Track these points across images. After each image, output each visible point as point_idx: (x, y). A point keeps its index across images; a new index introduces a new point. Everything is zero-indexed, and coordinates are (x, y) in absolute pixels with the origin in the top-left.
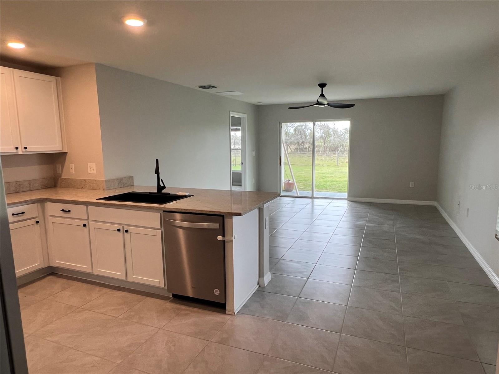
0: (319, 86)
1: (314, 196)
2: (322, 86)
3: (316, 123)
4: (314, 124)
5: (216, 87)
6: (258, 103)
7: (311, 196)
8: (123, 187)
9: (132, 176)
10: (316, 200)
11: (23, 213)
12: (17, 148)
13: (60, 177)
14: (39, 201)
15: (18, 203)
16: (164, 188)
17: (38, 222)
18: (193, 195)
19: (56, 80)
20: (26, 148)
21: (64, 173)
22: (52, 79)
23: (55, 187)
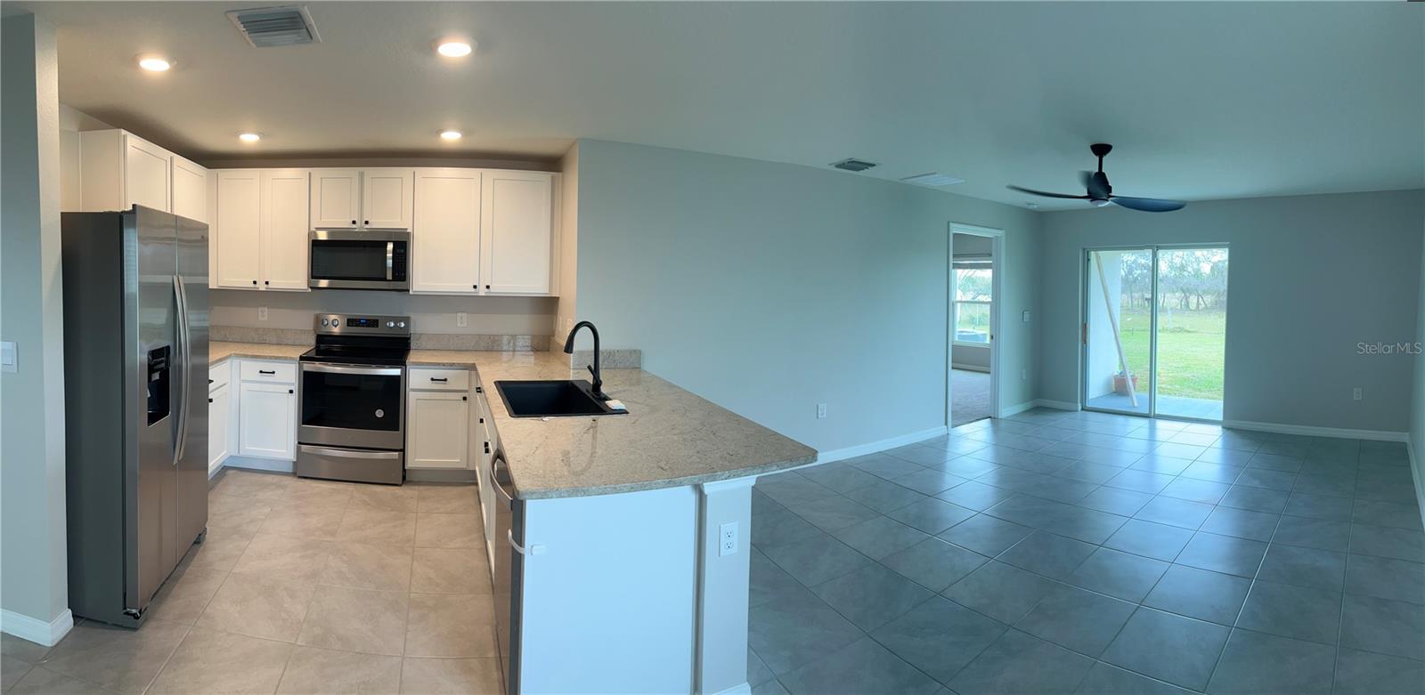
0: (1094, 152)
1: (1157, 412)
2: (1101, 150)
3: (1161, 253)
4: (1155, 255)
5: (874, 165)
6: (1029, 204)
7: (1148, 412)
8: (615, 368)
9: (639, 348)
10: (1160, 424)
11: (445, 380)
12: (475, 287)
13: (553, 336)
14: (472, 368)
15: (439, 364)
16: (597, 385)
17: (465, 399)
18: (627, 413)
19: (553, 178)
20: (488, 287)
21: (557, 332)
22: (544, 177)
23: (548, 350)
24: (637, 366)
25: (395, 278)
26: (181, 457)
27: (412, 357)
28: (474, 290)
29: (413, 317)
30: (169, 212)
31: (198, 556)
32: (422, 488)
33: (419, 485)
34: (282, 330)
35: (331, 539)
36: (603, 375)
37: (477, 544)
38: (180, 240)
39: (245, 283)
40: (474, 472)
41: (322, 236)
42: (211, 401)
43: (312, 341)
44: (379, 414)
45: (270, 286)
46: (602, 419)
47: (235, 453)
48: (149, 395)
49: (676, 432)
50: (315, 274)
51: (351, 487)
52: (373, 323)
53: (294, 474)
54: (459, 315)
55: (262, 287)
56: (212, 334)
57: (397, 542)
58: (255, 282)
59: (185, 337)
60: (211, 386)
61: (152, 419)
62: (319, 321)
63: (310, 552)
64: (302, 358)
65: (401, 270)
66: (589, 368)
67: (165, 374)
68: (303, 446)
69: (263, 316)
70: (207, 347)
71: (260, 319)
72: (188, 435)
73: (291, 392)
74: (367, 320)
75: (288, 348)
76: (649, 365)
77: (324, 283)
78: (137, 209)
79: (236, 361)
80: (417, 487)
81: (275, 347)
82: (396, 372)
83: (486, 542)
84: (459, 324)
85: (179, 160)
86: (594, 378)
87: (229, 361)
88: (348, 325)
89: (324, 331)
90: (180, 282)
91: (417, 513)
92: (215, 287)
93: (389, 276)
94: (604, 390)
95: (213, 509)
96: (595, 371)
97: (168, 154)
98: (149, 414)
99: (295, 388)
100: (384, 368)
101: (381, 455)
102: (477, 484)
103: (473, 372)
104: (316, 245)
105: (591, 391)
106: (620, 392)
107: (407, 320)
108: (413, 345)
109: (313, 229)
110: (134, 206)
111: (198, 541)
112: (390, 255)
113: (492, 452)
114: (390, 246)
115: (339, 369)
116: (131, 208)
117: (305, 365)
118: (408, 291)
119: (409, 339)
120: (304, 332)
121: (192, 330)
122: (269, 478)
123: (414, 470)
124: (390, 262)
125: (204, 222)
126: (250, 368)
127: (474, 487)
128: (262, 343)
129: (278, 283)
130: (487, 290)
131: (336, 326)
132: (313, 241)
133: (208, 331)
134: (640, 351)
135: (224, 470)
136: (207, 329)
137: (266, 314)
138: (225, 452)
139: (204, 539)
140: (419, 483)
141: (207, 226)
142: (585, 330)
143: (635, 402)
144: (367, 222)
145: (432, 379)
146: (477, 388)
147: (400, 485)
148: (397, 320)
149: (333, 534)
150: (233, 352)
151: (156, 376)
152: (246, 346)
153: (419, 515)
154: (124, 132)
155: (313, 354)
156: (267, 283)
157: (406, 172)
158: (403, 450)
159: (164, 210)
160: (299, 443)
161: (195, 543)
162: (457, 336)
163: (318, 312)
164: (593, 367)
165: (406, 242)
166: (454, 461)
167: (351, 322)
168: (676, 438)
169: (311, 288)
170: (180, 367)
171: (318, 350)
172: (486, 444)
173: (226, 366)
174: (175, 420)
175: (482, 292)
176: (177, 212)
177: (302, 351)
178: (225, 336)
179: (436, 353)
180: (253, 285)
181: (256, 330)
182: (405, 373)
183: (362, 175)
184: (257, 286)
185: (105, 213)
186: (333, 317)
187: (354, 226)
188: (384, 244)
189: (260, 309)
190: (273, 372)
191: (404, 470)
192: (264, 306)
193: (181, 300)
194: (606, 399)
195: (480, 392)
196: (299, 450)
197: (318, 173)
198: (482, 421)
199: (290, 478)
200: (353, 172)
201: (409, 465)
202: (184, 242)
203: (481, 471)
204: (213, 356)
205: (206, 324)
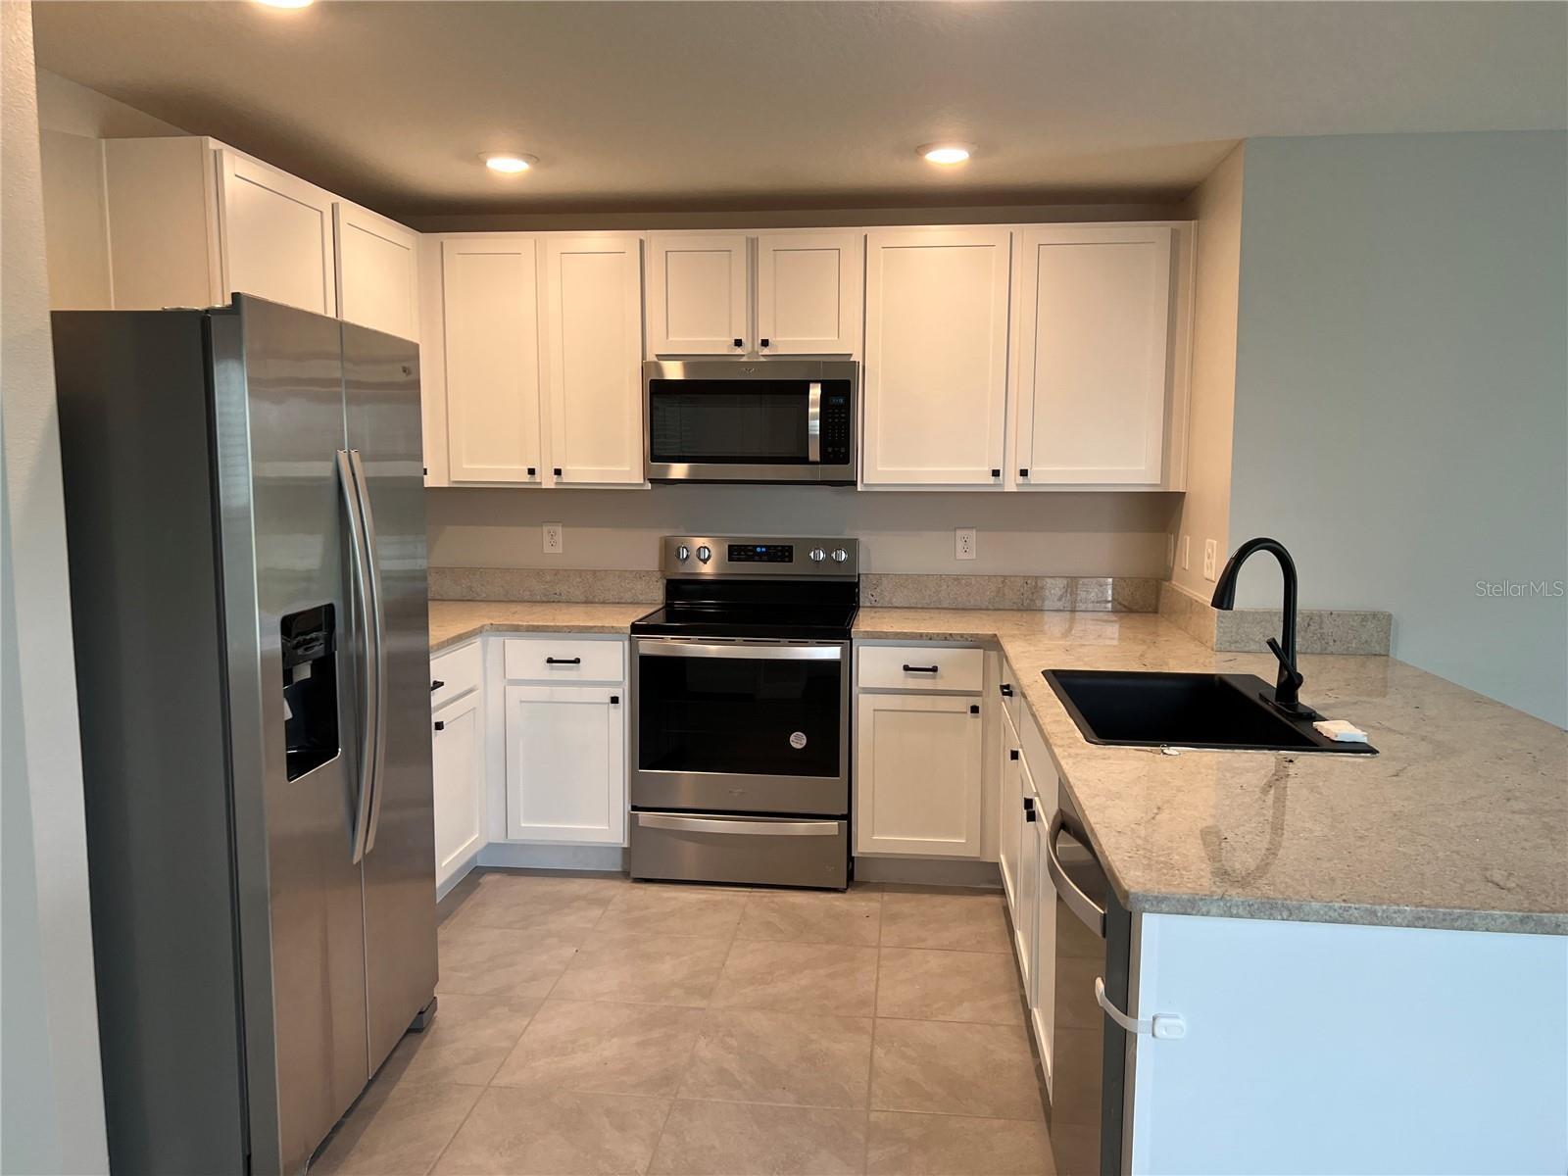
8: (1330, 651)
11: (934, 669)
12: (996, 473)
13: (1169, 578)
14: (991, 644)
15: (921, 636)
16: (1290, 682)
17: (975, 709)
18: (1373, 751)
19: (1175, 236)
20: (1024, 473)
21: (1176, 569)
22: (1156, 233)
23: (1156, 612)
24: (1378, 649)
25: (826, 458)
26: (370, 846)
27: (863, 623)
28: (992, 480)
29: (864, 538)
30: (331, 314)
31: (420, 1055)
32: (887, 897)
33: (882, 890)
34: (594, 572)
35: (703, 1004)
36: (1302, 666)
37: (1011, 1018)
38: (350, 384)
39: (508, 471)
40: (996, 867)
41: (674, 371)
42: (439, 726)
43: (657, 595)
44: (798, 740)
45: (565, 478)
46: (1305, 762)
47: (496, 837)
48: (289, 715)
49: (1516, 805)
50: (659, 451)
51: (741, 896)
52: (781, 552)
53: (626, 875)
54: (960, 533)
55: (548, 482)
56: (434, 585)
57: (837, 1008)
58: (532, 472)
59: (370, 592)
60: (437, 697)
61: (298, 765)
62: (670, 551)
63: (656, 1034)
64: (636, 629)
65: (839, 441)
66: (1272, 644)
67: (324, 667)
68: (641, 814)
69: (554, 544)
70: (423, 615)
71: (547, 549)
72: (384, 807)
73: (615, 700)
74: (768, 547)
75: (608, 609)
76: (1411, 649)
77: (679, 470)
78: (245, 306)
79: (494, 641)
80: (876, 895)
81: (581, 608)
82: (830, 652)
83: (1028, 1014)
84: (960, 555)
85: (350, 211)
86: (1283, 666)
87: (478, 642)
88: (731, 559)
89: (681, 571)
90: (357, 469)
91: (879, 947)
92: (445, 485)
93: (814, 453)
94: (1305, 698)
95: (447, 959)
96: (1285, 651)
97: (326, 198)
98: (288, 756)
99: (623, 692)
100: (806, 644)
101: (801, 828)
102: (1003, 892)
103: (993, 654)
104: (659, 392)
105: (1272, 698)
106: (1344, 704)
107: (851, 546)
108: (863, 600)
109: (651, 357)
110: (236, 296)
111: (419, 1025)
112: (814, 410)
113: (1045, 823)
114: (815, 392)
115: (713, 650)
116: (229, 302)
117: (642, 643)
118: (855, 483)
119: (857, 585)
120: (639, 575)
121: (387, 578)
122: (575, 886)
123: (871, 860)
124: (815, 426)
125: (415, 341)
126: (526, 655)
127: (996, 899)
128: (551, 600)
129: (582, 472)
130: (1020, 480)
131: (705, 561)
132: (652, 382)
133: (425, 579)
134: (1390, 616)
135: (474, 875)
136: (422, 576)
137: (559, 538)
138: (477, 836)
139: (431, 1020)
140: (881, 887)
141: (416, 347)
142: (1263, 559)
143: (1390, 730)
144: (765, 343)
145: (906, 668)
146: (1003, 687)
147: (843, 891)
148: (831, 545)
149: (707, 993)
150: (487, 622)
151: (304, 672)
152: (518, 608)
153: (884, 951)
154: (213, 144)
155: (660, 620)
156: (558, 472)
157: (848, 237)
158: (847, 817)
159: (320, 311)
160: (634, 808)
161: (409, 1031)
162: (957, 579)
163: (667, 534)
164: (1279, 642)
165: (849, 381)
166: (954, 842)
167: (737, 552)
168: (1521, 820)
169: (652, 481)
170: (361, 659)
171: (670, 611)
172: (1029, 803)
173: (471, 651)
174: (354, 771)
175: (1011, 483)
176: (350, 316)
177: (637, 614)
178: (471, 588)
179: (911, 614)
180: (527, 478)
181: (539, 574)
182: (848, 654)
183: (753, 245)
184: (537, 478)
185: (164, 313)
186: (700, 542)
187: (738, 351)
188: (803, 388)
189: (545, 529)
190: (577, 661)
191: (851, 859)
192: (556, 522)
193: (360, 514)
194: (1311, 716)
195: (1010, 694)
196: (633, 822)
197: (659, 240)
198: (1015, 755)
199: (617, 883)
200: (734, 239)
201: (863, 846)
202: (360, 391)
203: (1013, 867)
204: (437, 632)
205: (421, 564)
